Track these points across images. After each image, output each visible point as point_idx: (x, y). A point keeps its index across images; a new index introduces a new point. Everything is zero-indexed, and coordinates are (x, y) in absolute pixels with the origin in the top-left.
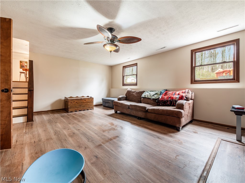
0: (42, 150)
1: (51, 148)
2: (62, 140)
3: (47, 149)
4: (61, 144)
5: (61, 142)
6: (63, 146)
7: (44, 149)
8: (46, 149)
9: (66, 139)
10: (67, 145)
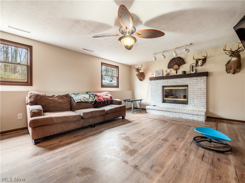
0: (212, 177)
1: (199, 170)
2: (178, 169)
3: (204, 171)
4: (185, 166)
5: (181, 169)
6: (186, 161)
7: (208, 175)
8: (206, 174)
9: (172, 167)
10: (182, 159)
